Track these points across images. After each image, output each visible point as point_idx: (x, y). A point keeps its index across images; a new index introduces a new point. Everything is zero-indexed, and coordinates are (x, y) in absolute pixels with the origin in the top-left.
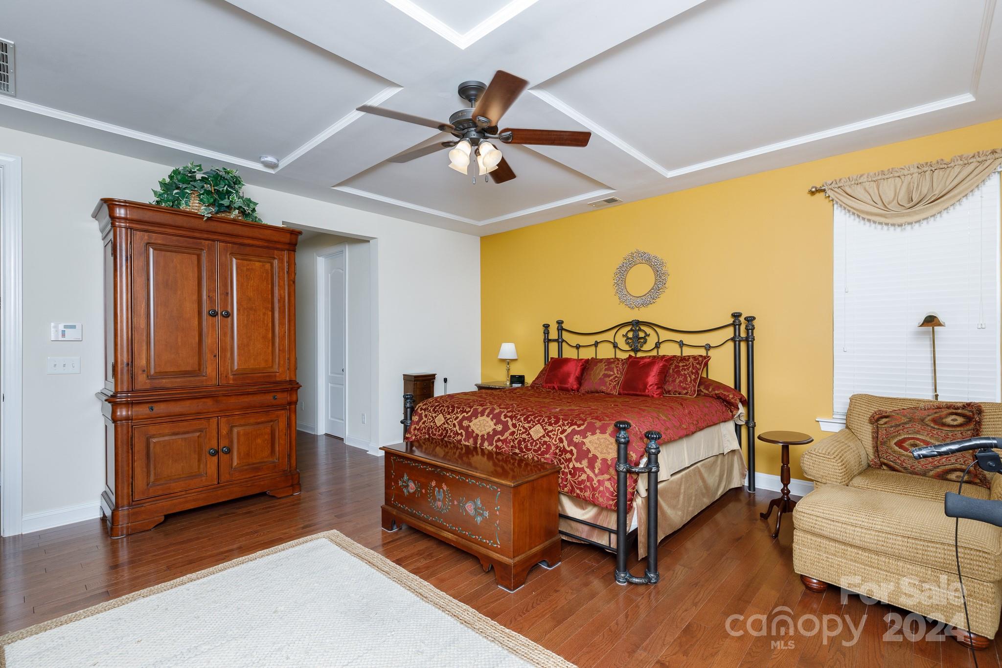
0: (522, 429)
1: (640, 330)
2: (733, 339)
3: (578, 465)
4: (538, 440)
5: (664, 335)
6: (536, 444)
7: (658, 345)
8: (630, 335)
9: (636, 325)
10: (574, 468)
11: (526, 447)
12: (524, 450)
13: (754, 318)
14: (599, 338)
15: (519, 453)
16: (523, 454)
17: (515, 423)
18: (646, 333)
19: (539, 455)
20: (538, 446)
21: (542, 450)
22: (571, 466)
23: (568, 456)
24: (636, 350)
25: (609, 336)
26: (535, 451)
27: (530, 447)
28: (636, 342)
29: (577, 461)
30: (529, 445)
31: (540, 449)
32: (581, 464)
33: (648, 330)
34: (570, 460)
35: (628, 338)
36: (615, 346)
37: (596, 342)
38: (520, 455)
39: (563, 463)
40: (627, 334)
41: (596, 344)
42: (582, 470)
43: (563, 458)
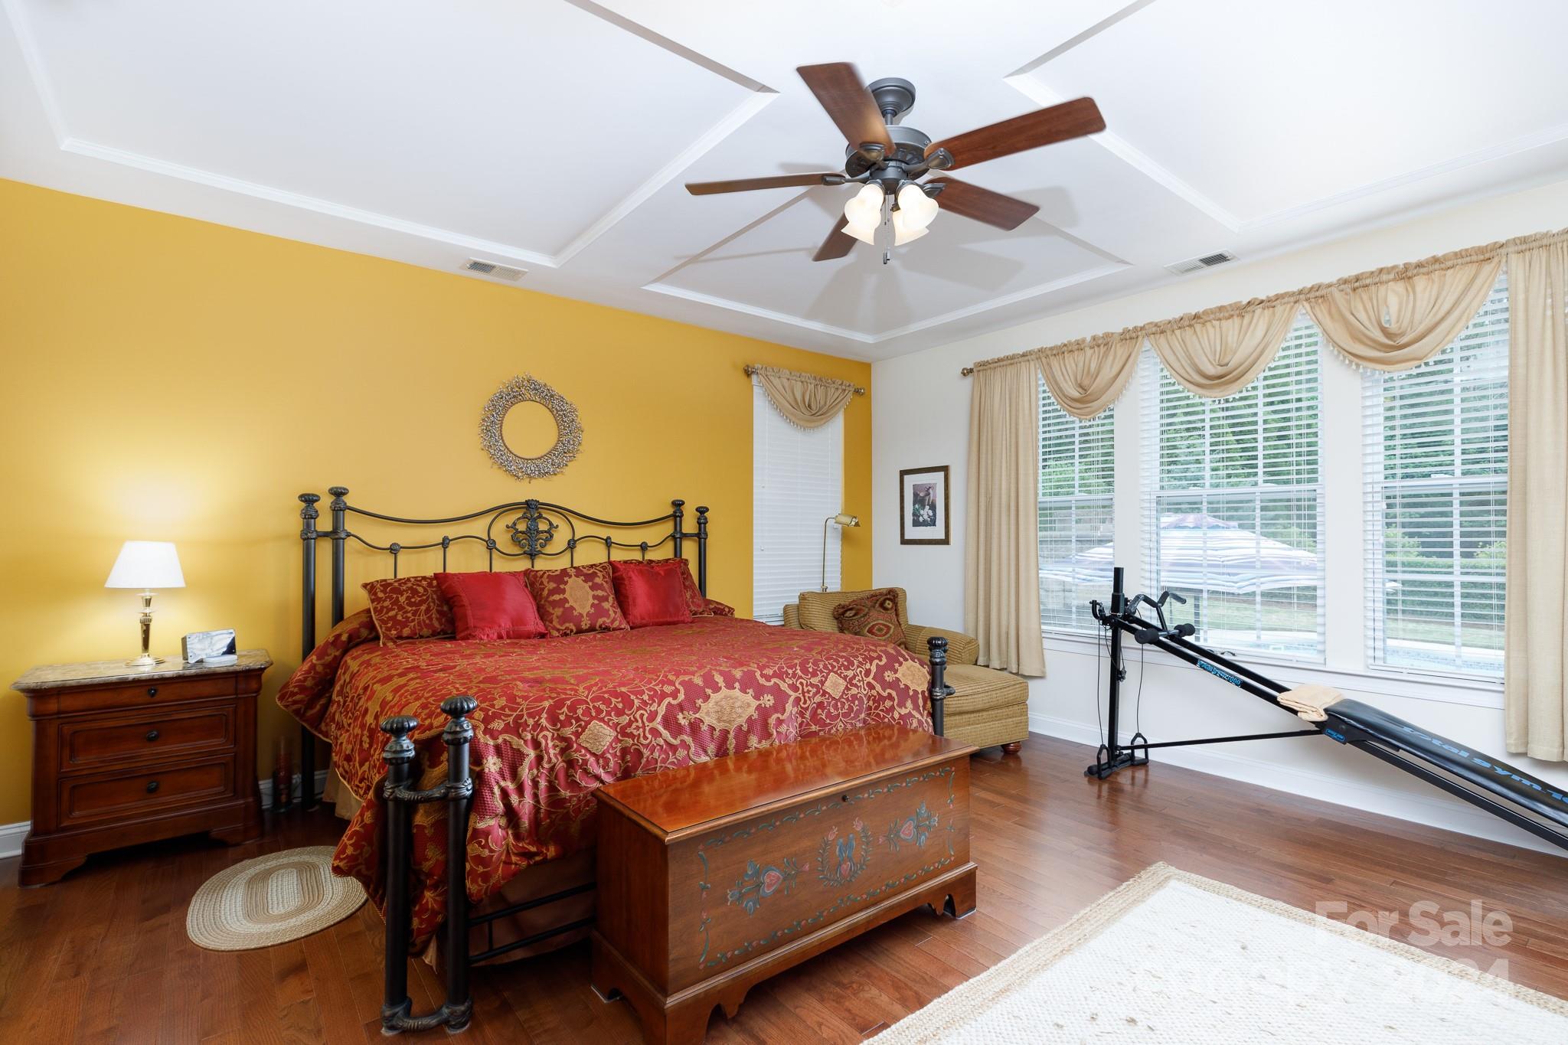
0: (810, 689)
1: (540, 516)
2: (673, 537)
3: (904, 711)
4: (842, 697)
5: (582, 529)
6: (843, 704)
7: (572, 545)
8: (522, 527)
9: (531, 508)
10: (901, 717)
11: (829, 714)
12: (828, 721)
13: (707, 510)
14: (451, 531)
15: (820, 730)
16: (827, 729)
17: (791, 682)
18: (551, 524)
19: (852, 719)
20: (846, 707)
21: (855, 709)
22: (896, 716)
23: (888, 704)
24: (532, 555)
25: (479, 527)
26: (845, 715)
27: (836, 713)
28: (531, 542)
29: (900, 707)
30: (832, 710)
31: (851, 709)
32: (906, 708)
33: (555, 520)
34: (892, 708)
35: (517, 532)
36: (491, 545)
37: (445, 539)
38: (822, 733)
39: (884, 717)
40: (515, 524)
41: (445, 543)
42: (910, 715)
43: (881, 710)
